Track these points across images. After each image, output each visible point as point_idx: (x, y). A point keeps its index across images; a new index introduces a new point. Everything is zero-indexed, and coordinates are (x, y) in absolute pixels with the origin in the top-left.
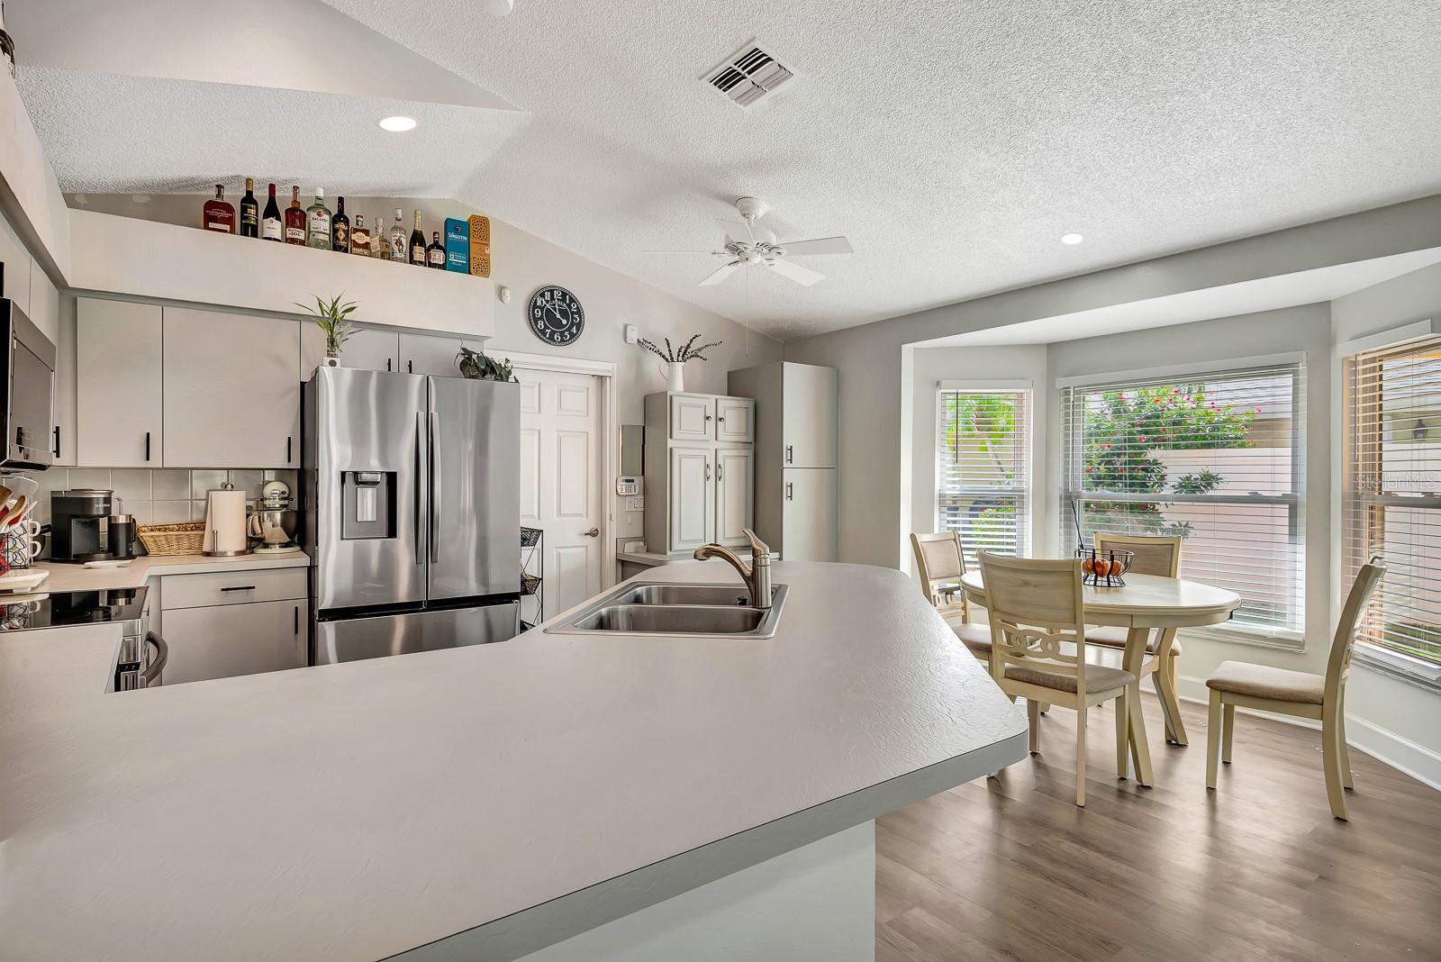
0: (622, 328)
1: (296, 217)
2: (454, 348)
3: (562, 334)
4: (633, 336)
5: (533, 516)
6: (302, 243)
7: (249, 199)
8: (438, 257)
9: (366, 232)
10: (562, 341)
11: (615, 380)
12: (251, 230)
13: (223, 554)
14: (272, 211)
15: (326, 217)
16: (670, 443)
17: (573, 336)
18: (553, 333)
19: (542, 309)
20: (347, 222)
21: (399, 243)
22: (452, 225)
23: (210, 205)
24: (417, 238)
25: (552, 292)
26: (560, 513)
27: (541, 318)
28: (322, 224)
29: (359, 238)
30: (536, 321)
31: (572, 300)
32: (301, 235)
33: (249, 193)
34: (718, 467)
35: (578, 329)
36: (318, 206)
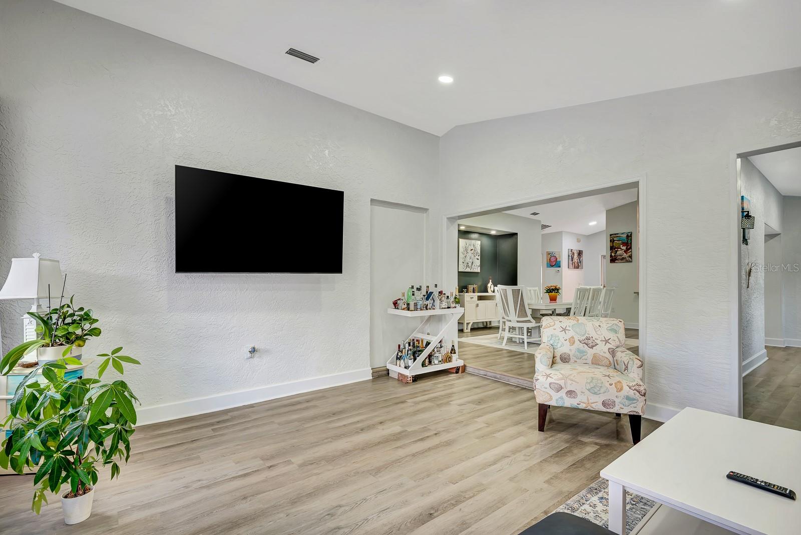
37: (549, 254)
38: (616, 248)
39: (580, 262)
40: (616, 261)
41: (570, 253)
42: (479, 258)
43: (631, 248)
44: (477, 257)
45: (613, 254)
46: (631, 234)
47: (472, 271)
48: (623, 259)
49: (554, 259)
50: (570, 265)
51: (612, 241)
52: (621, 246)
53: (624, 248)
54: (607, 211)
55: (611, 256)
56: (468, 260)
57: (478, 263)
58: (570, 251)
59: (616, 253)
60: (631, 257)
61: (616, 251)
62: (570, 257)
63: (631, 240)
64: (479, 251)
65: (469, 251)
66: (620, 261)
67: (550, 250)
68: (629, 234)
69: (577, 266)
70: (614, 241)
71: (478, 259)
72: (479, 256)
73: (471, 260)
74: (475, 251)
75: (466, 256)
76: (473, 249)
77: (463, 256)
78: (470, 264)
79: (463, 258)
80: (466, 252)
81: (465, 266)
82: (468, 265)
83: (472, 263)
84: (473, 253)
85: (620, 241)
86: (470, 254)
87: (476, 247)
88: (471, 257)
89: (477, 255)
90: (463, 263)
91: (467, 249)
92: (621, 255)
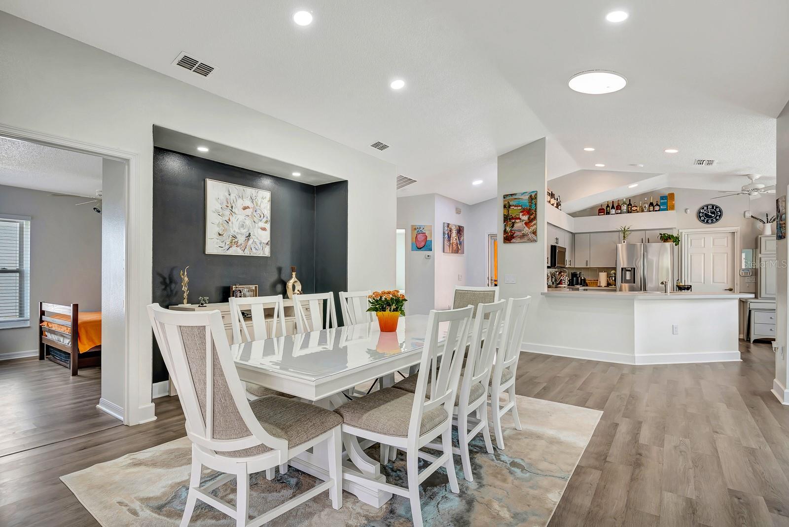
0: (743, 213)
1: (619, 207)
2: (657, 232)
3: (712, 220)
4: (748, 215)
5: (701, 282)
6: (620, 213)
7: (608, 206)
8: (657, 208)
9: (636, 207)
10: (712, 222)
11: (739, 233)
12: (608, 213)
13: (601, 286)
14: (613, 207)
15: (625, 206)
16: (760, 256)
17: (717, 220)
18: (708, 220)
19: (703, 213)
20: (631, 205)
21: (645, 207)
22: (662, 198)
23: (600, 210)
24: (651, 204)
25: (707, 207)
26: (713, 281)
27: (703, 216)
28: (624, 208)
29: (634, 208)
30: (700, 217)
31: (716, 207)
32: (619, 211)
33: (608, 205)
35: (719, 217)
36: (624, 203)
37: (415, 229)
38: (513, 218)
39: (460, 244)
40: (513, 240)
41: (446, 228)
42: (268, 226)
43: (535, 218)
44: (262, 224)
45: (508, 229)
46: (536, 194)
47: (247, 253)
48: (524, 236)
49: (423, 238)
50: (447, 248)
51: (507, 207)
52: (521, 214)
53: (525, 218)
54: (498, 157)
55: (505, 232)
56: (234, 228)
57: (266, 236)
58: (446, 225)
59: (513, 227)
60: (535, 233)
61: (513, 223)
62: (446, 236)
63: (536, 204)
64: (267, 212)
65: (238, 209)
66: (519, 240)
67: (418, 223)
68: (533, 194)
69: (457, 249)
70: (510, 206)
71: (264, 229)
72: (266, 222)
73: (244, 229)
74: (256, 211)
75: (229, 220)
76: (248, 207)
77: (219, 220)
78: (241, 239)
79: (218, 225)
80: (227, 212)
81: (227, 243)
82: (236, 240)
83: (247, 237)
84: (248, 216)
85: (520, 206)
86: (240, 216)
87: (259, 205)
88: (244, 222)
89: (261, 220)
90: (220, 235)
91: (233, 205)
92: (520, 231)
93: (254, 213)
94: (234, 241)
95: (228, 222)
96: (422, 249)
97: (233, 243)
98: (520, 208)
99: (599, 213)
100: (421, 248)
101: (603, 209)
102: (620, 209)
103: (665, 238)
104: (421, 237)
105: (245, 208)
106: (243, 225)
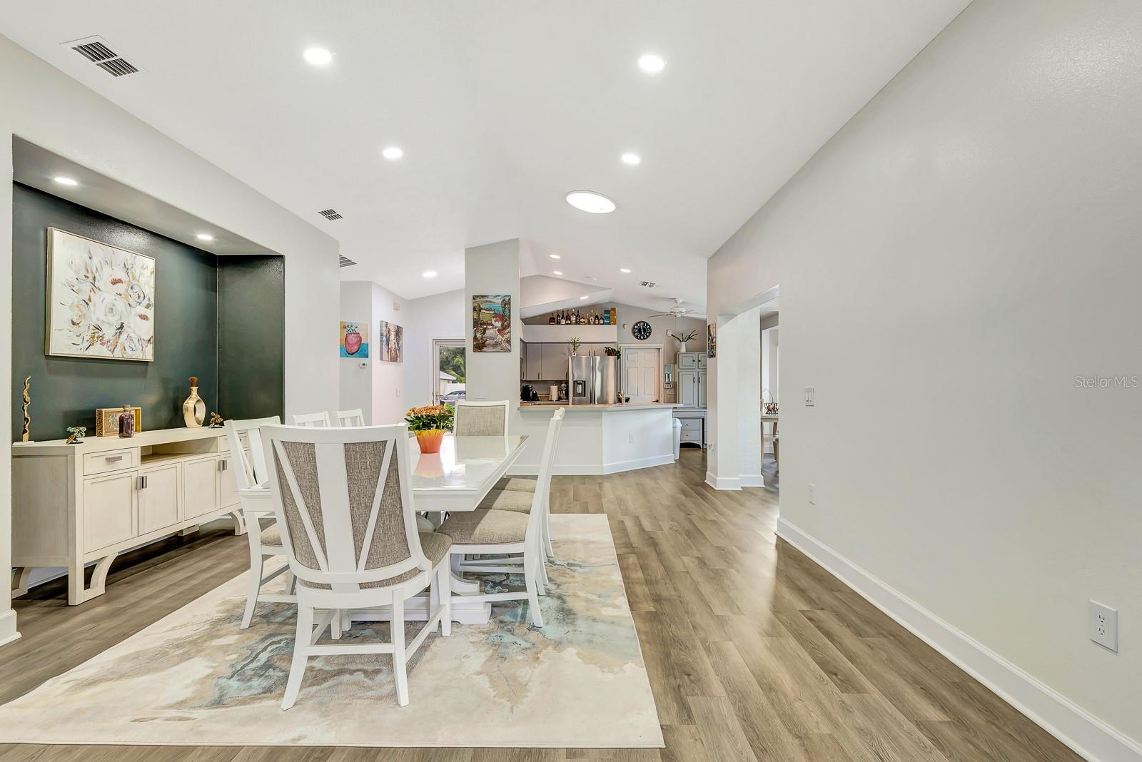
0: (666, 331)
1: (568, 318)
2: (603, 346)
3: (644, 336)
4: (670, 334)
5: (636, 395)
6: (569, 324)
7: (558, 316)
8: (601, 321)
9: (584, 318)
10: (644, 339)
11: (663, 350)
12: (559, 323)
13: (553, 401)
14: (563, 317)
15: (574, 316)
16: (678, 370)
17: (647, 336)
18: (640, 336)
19: (637, 329)
20: (579, 316)
21: (591, 319)
22: (607, 312)
23: (550, 318)
24: (597, 317)
25: (640, 323)
27: (637, 332)
28: (573, 319)
29: (582, 320)
30: (635, 333)
31: (647, 325)
32: (569, 322)
33: (558, 314)
34: (699, 378)
35: (649, 334)
36: (573, 314)
37: (345, 327)
38: (484, 324)
39: (399, 350)
40: (485, 349)
41: (384, 328)
42: (150, 313)
43: (509, 325)
44: (141, 310)
45: (479, 336)
46: (510, 299)
47: (118, 355)
48: (496, 344)
49: (355, 340)
50: (385, 353)
51: (477, 310)
52: (493, 320)
53: (498, 324)
54: (466, 250)
55: (475, 338)
56: (98, 313)
57: (147, 329)
58: (384, 324)
59: (484, 333)
60: (508, 342)
61: (485, 330)
62: (384, 338)
63: (510, 310)
64: (150, 291)
65: (103, 283)
66: (491, 349)
67: (349, 320)
68: (507, 299)
69: (395, 358)
70: (480, 309)
71: (144, 317)
72: (148, 306)
73: (114, 316)
74: (132, 288)
75: (90, 299)
76: (120, 281)
77: (72, 298)
78: (109, 332)
79: (71, 307)
80: (87, 287)
81: (86, 338)
82: (101, 334)
83: (119, 329)
84: (120, 295)
85: (491, 310)
86: (107, 294)
87: (137, 277)
88: (114, 306)
89: (140, 303)
90: (74, 323)
91: (97, 276)
92: (492, 338)
93: (130, 290)
94: (97, 335)
95: (87, 304)
96: (355, 355)
97: (96, 338)
98: (493, 312)
99: (550, 322)
100: (352, 354)
101: (554, 318)
102: (570, 320)
103: (610, 352)
104: (353, 339)
105: (115, 282)
106: (112, 309)
